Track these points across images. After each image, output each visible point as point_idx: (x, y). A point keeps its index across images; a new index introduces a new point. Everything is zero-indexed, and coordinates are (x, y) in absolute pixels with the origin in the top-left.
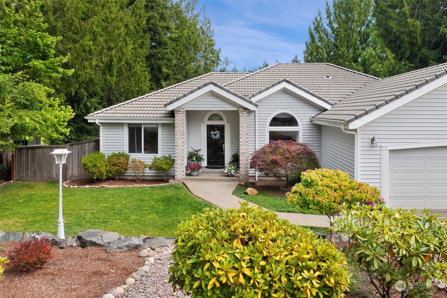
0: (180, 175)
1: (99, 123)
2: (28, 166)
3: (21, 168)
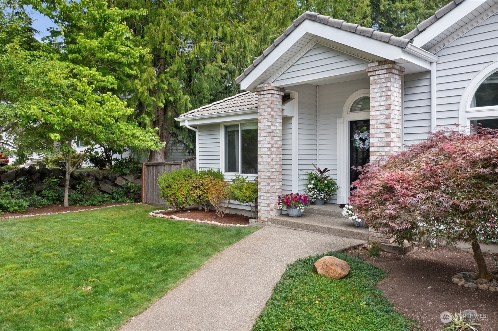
0: (264, 212)
1: (189, 125)
2: (153, 187)
3: (149, 189)
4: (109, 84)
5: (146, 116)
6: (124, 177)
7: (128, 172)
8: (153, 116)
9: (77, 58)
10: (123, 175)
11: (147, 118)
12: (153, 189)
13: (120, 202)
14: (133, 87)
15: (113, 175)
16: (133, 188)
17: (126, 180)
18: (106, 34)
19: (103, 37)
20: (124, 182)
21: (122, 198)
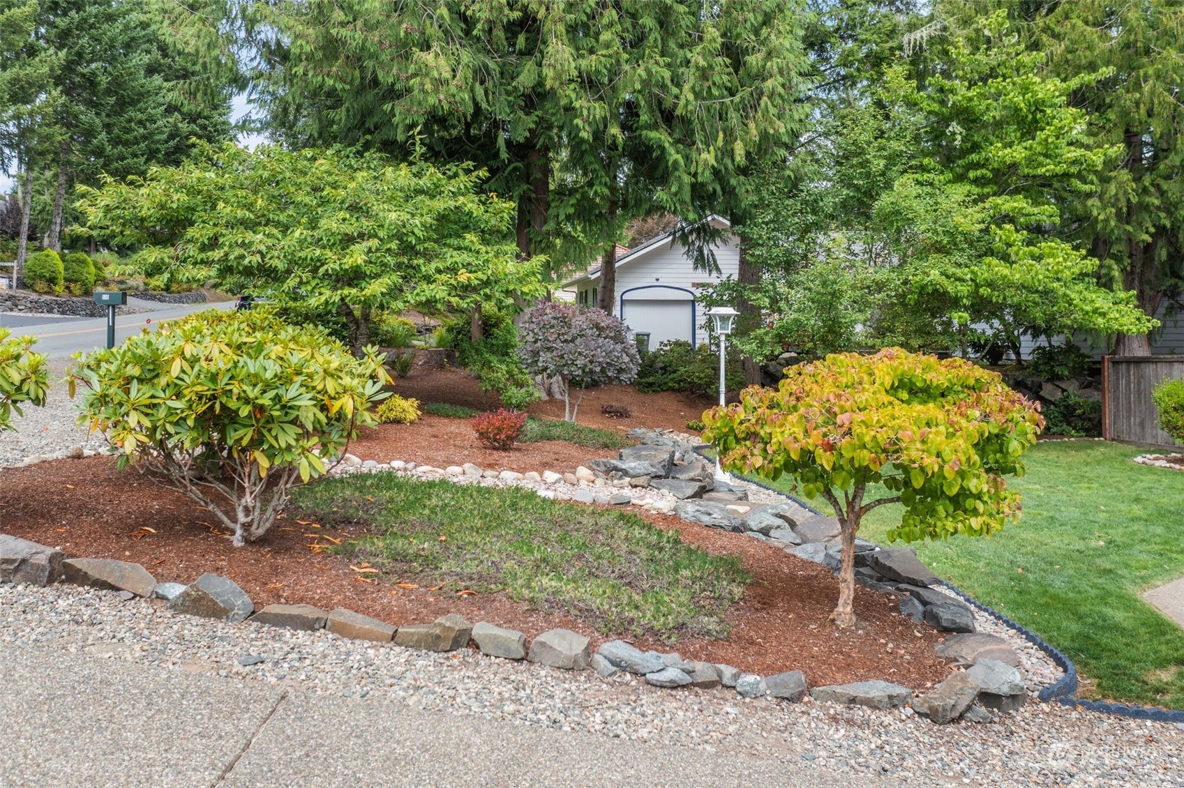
2: (1130, 407)
3: (1118, 411)
4: (1045, 218)
5: (1112, 262)
6: (1058, 383)
7: (1066, 373)
8: (1127, 261)
9: (983, 177)
10: (1054, 378)
11: (1115, 267)
12: (1129, 411)
13: (1054, 434)
14: (1086, 211)
15: (1035, 379)
16: (1080, 407)
17: (1064, 390)
18: (1040, 135)
19: (1034, 139)
20: (1059, 395)
21: (1057, 426)
